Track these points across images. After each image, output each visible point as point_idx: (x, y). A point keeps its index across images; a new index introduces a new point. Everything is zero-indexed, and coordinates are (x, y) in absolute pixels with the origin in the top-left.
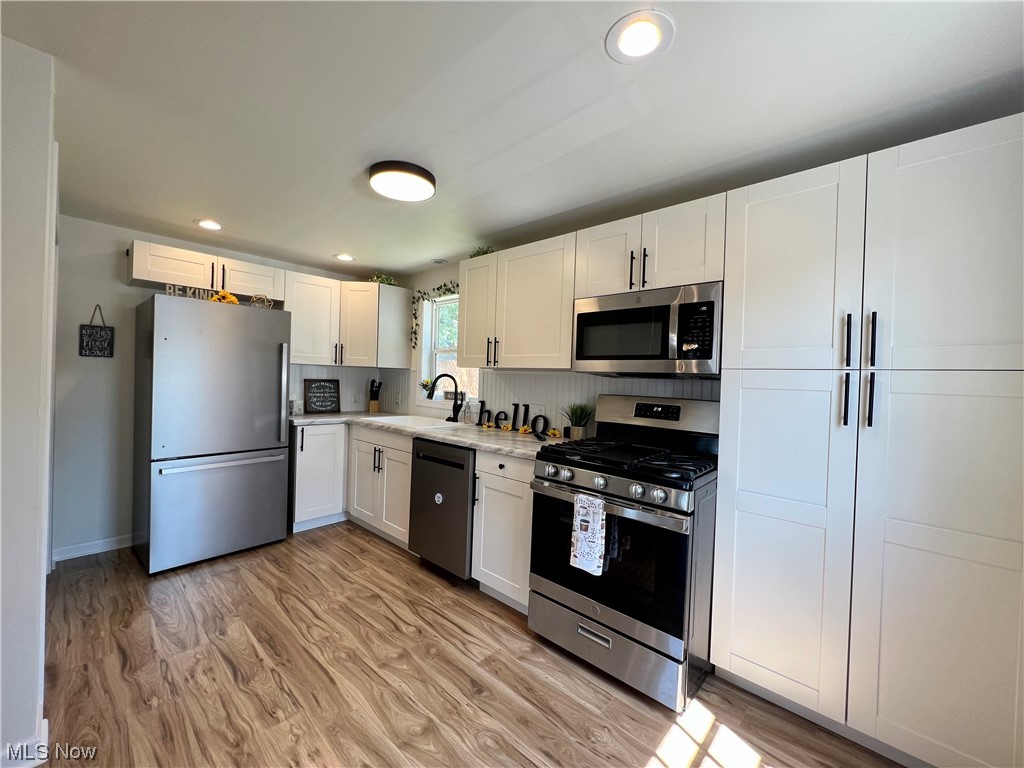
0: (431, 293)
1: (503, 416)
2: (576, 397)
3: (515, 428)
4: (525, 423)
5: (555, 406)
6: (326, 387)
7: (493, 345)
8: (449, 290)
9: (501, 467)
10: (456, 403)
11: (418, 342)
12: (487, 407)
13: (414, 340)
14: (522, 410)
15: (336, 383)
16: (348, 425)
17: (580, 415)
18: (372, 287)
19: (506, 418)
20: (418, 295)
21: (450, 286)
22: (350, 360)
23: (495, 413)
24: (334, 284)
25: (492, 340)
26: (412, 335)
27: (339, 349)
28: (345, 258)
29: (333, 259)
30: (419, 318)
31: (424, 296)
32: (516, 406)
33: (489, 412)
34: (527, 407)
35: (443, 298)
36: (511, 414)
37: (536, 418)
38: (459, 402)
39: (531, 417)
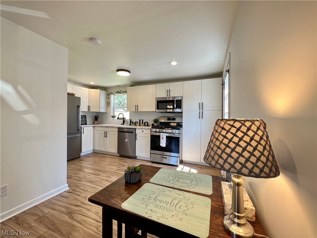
0: (115, 93)
1: (136, 123)
2: (155, 117)
3: (140, 125)
4: (142, 124)
5: (150, 120)
6: (83, 117)
7: (137, 106)
8: (120, 93)
9: (143, 131)
10: (123, 120)
11: (110, 105)
12: (132, 121)
13: (108, 105)
14: (141, 121)
15: (85, 116)
16: (94, 127)
17: (156, 121)
18: (98, 91)
19: (137, 123)
20: (109, 93)
21: (120, 92)
22: (92, 110)
23: (134, 122)
24: (87, 89)
25: (137, 105)
26: (108, 104)
27: (89, 107)
28: (92, 83)
29: (89, 83)
30: (110, 99)
31: (111, 93)
32: (140, 120)
33: (133, 122)
34: (143, 120)
35: (118, 94)
36: (139, 122)
37: (145, 122)
38: (124, 120)
39: (144, 122)
